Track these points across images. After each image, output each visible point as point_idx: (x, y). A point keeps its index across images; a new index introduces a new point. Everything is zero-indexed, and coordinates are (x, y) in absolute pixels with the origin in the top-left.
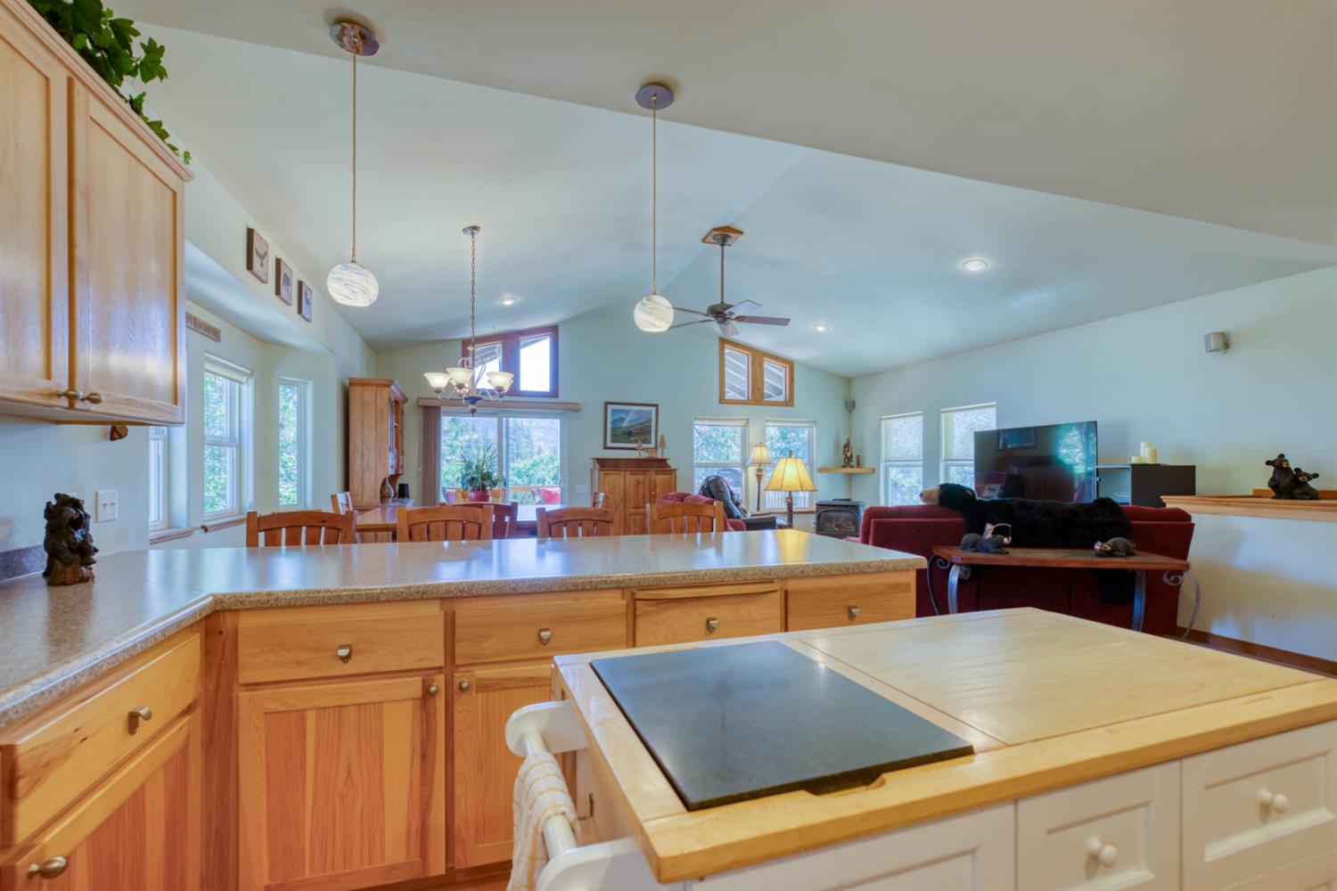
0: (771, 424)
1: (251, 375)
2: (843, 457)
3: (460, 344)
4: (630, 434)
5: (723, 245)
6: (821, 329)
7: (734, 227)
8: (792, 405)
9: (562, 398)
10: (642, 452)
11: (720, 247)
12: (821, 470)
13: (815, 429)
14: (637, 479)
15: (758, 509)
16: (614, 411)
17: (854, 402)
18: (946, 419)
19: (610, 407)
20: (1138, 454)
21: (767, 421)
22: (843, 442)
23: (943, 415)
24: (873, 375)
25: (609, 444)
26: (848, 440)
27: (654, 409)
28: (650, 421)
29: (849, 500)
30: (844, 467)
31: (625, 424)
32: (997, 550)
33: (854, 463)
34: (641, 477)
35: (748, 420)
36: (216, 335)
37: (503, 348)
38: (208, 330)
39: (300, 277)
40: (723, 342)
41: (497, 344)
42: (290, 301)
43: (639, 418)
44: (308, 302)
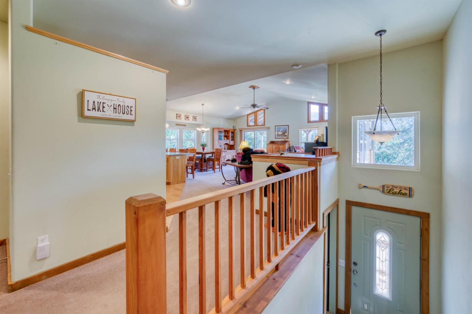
3: (246, 116)
9: (266, 126)
10: (282, 139)
11: (253, 90)
16: (278, 128)
19: (276, 127)
25: (276, 137)
27: (287, 127)
28: (286, 130)
31: (280, 131)
35: (318, 127)
36: (185, 125)
37: (254, 115)
38: (183, 125)
39: (194, 115)
40: (309, 103)
41: (253, 115)
42: (189, 120)
43: (283, 130)
44: (195, 119)
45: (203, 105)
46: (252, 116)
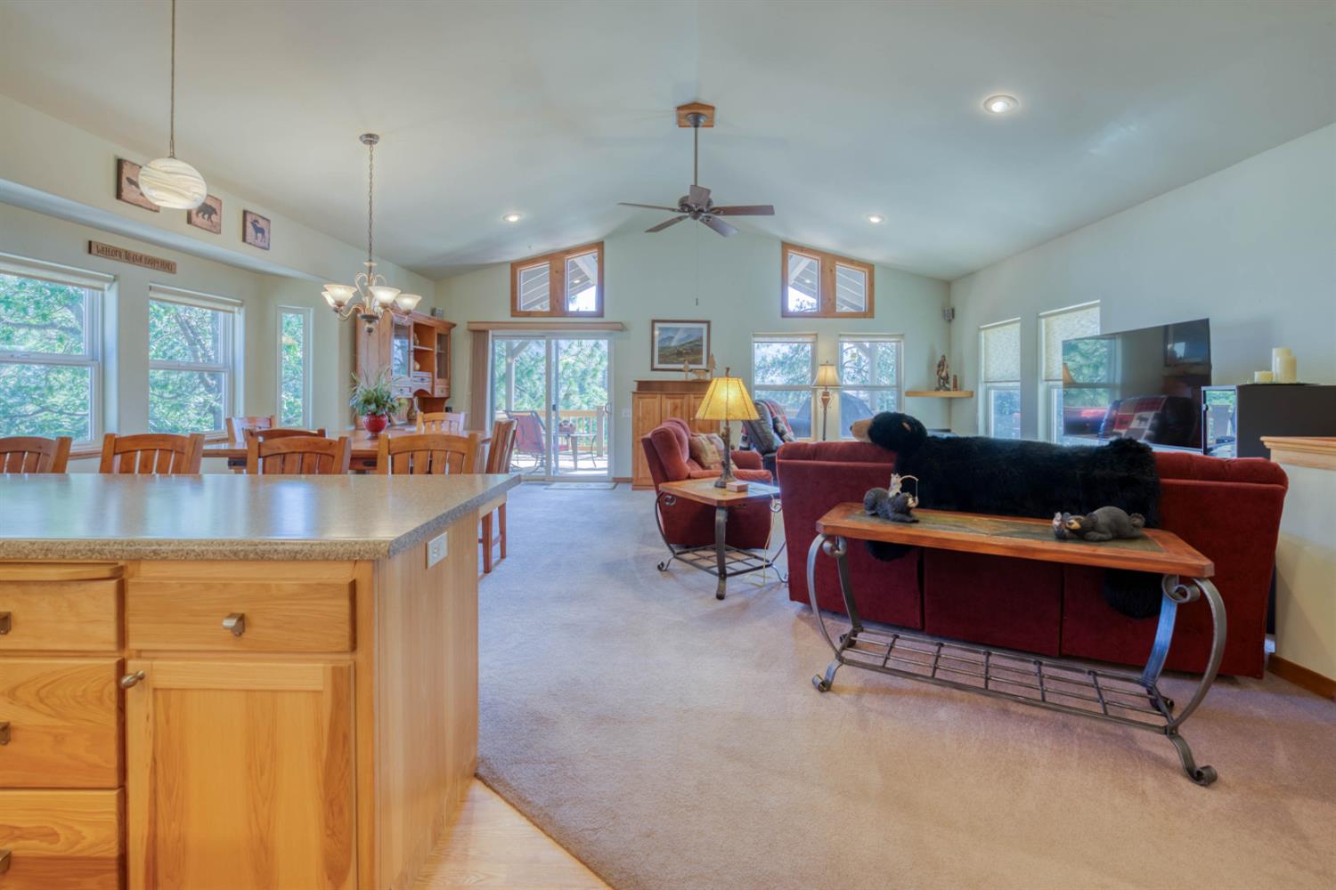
0: (847, 339)
1: (241, 305)
2: (937, 377)
3: (508, 269)
4: (679, 354)
5: (696, 126)
6: (875, 220)
7: (701, 102)
8: (872, 317)
9: (608, 318)
10: (690, 374)
11: (695, 130)
12: (908, 394)
13: (902, 343)
14: (674, 403)
15: (824, 439)
16: (662, 330)
17: (953, 310)
18: (1047, 326)
19: (657, 325)
20: (1269, 368)
21: (840, 335)
22: (939, 359)
23: (1043, 320)
24: (969, 275)
25: (657, 365)
26: (944, 356)
27: (704, 326)
28: (701, 339)
29: (948, 431)
30: (937, 389)
31: (674, 343)
32: (899, 516)
33: (951, 385)
34: (678, 401)
35: (816, 335)
36: (168, 267)
37: (551, 268)
38: (152, 262)
39: (249, 208)
40: (786, 246)
41: (546, 265)
42: (215, 229)
43: (689, 336)
44: (259, 230)
45: (370, 139)
46: (543, 271)
